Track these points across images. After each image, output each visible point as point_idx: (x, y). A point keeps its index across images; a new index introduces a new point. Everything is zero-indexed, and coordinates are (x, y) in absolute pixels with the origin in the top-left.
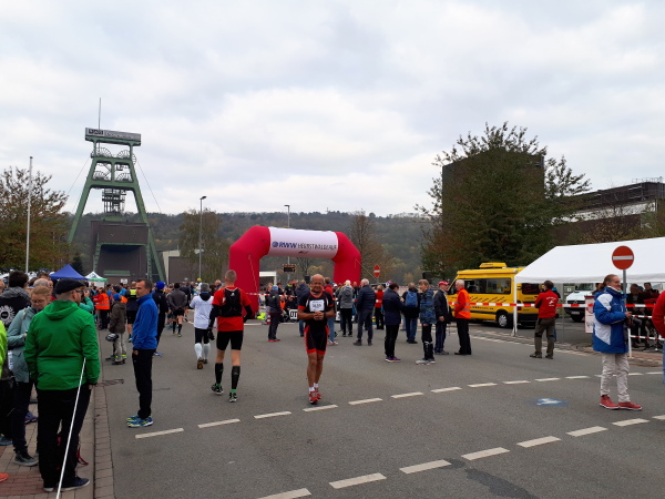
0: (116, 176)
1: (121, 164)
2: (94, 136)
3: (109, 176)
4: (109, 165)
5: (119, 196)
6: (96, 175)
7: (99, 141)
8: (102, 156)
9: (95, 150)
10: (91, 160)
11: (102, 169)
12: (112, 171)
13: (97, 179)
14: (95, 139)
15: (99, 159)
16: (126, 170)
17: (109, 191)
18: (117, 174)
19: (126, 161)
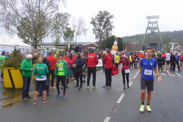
1: (154, 23)
2: (148, 18)
3: (152, 27)
4: (152, 24)
5: (154, 31)
7: (149, 19)
8: (150, 22)
9: (149, 21)
11: (150, 25)
13: (149, 27)
14: (149, 18)
15: (149, 23)
16: (156, 24)
18: (154, 26)
19: (156, 22)
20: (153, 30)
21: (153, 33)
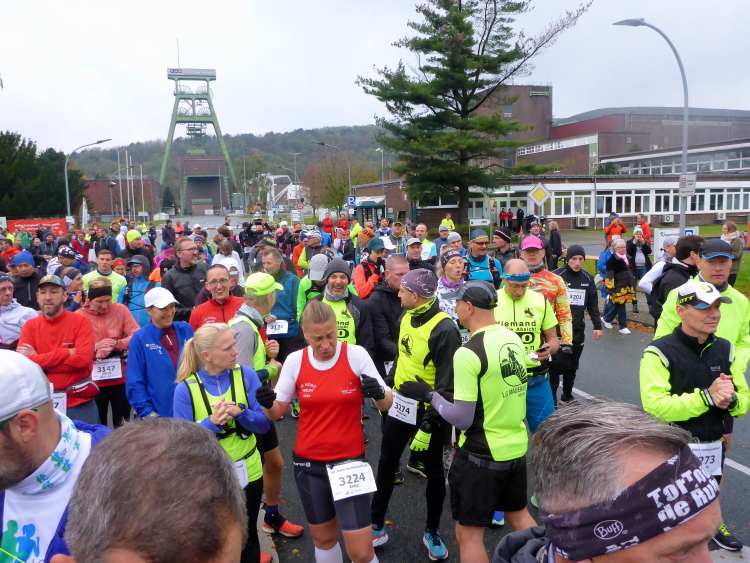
0: (197, 112)
1: (200, 99)
2: (175, 75)
3: (191, 112)
4: (190, 101)
5: (200, 130)
6: (179, 111)
7: (179, 79)
8: (183, 93)
9: (177, 89)
10: (174, 97)
11: (184, 106)
12: (193, 106)
13: (181, 115)
14: (176, 78)
15: (181, 96)
16: (205, 104)
17: (191, 125)
18: (197, 109)
19: (204, 96)
20: (198, 126)
21: (198, 138)
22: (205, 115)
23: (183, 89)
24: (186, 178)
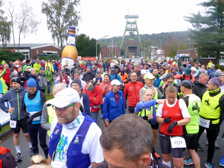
1: (133, 24)
3: (131, 28)
4: (131, 25)
5: (133, 33)
6: (127, 27)
8: (129, 22)
11: (129, 26)
12: (131, 26)
13: (128, 28)
14: (127, 18)
16: (135, 25)
17: (130, 31)
18: (132, 26)
19: (135, 23)
20: (132, 32)
21: (132, 35)
22: (135, 28)
23: (129, 21)
24: (128, 47)
